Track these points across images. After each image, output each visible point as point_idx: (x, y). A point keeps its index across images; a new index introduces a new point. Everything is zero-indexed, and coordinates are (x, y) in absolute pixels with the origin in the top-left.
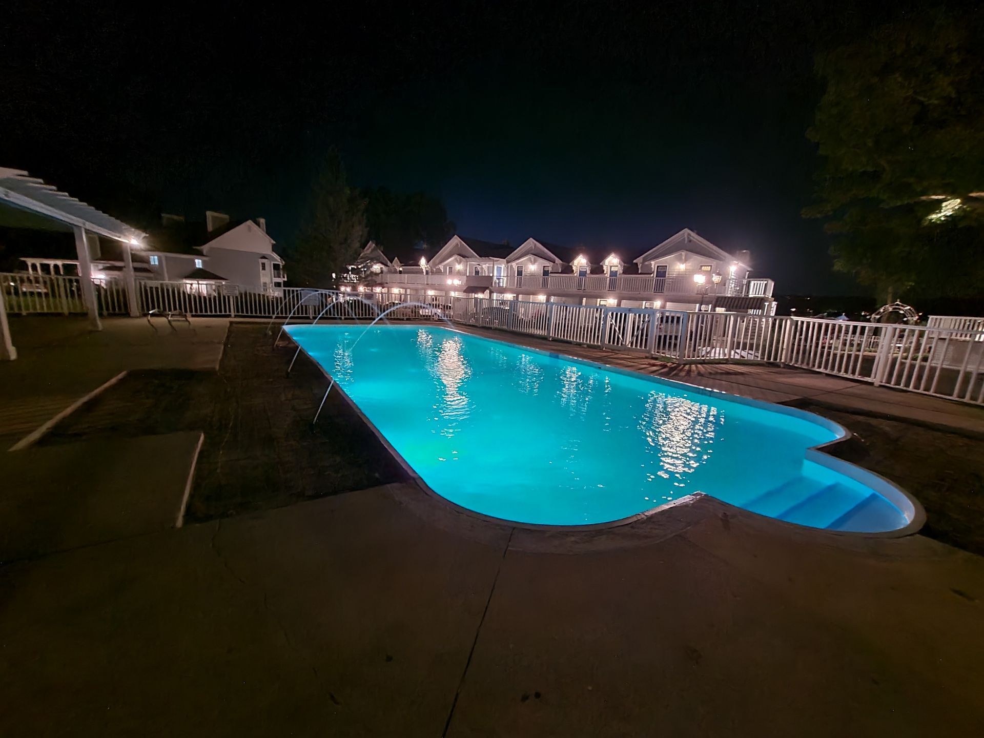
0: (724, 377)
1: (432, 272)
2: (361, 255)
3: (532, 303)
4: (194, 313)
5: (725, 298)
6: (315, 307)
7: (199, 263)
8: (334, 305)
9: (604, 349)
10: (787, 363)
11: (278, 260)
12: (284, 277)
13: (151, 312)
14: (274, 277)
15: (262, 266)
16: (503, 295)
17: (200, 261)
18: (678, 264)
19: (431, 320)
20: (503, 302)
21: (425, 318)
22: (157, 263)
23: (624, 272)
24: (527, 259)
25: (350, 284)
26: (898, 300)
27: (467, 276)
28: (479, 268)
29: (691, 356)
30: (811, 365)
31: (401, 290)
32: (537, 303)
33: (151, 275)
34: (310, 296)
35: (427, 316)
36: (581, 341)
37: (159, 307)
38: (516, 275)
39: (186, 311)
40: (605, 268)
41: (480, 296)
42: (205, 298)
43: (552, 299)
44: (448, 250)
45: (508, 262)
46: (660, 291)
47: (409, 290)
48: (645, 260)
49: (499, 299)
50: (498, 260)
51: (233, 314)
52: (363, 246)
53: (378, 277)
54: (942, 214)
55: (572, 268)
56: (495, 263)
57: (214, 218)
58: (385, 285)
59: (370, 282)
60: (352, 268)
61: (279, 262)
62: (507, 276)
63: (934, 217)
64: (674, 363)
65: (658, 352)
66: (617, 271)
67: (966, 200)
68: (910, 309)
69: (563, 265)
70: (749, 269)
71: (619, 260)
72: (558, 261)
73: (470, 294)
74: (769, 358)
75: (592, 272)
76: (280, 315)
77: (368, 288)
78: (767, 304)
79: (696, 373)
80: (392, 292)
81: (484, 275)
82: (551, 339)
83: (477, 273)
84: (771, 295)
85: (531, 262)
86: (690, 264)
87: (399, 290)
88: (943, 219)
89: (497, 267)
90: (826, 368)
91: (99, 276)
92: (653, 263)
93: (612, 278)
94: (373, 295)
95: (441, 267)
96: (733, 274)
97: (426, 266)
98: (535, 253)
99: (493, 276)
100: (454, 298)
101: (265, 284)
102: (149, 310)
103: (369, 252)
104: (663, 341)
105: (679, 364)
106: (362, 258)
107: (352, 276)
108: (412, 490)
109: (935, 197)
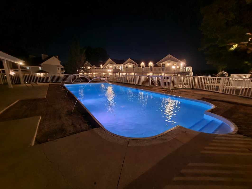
0: (182, 93)
1: (104, 68)
4: (39, 82)
5: (180, 72)
6: (72, 79)
7: (40, 68)
8: (78, 78)
9: (150, 87)
10: (197, 88)
11: (62, 67)
14: (61, 71)
15: (58, 69)
19: (104, 81)
20: (123, 75)
22: (29, 69)
23: (154, 66)
25: (82, 72)
26: (223, 71)
27: (113, 69)
28: (116, 67)
29: (173, 88)
30: (203, 89)
31: (96, 73)
32: (132, 75)
33: (27, 72)
34: (71, 76)
36: (144, 85)
37: (29, 81)
38: (126, 68)
39: (37, 82)
40: (149, 65)
41: (117, 74)
42: (42, 78)
43: (136, 74)
45: (124, 65)
46: (163, 71)
47: (98, 73)
48: (159, 63)
51: (50, 82)
52: (85, 62)
53: (89, 70)
54: (233, 48)
55: (140, 66)
57: (44, 56)
58: (92, 72)
59: (87, 72)
60: (82, 68)
62: (124, 69)
63: (231, 49)
64: (168, 90)
65: (164, 87)
66: (152, 66)
67: (239, 45)
68: (226, 73)
69: (138, 65)
72: (137, 64)
73: (114, 74)
74: (192, 87)
75: (146, 67)
76: (63, 82)
78: (190, 73)
79: (174, 92)
80: (93, 74)
82: (136, 85)
83: (116, 68)
84: (191, 71)
86: (171, 64)
88: (233, 49)
89: (121, 66)
90: (207, 89)
91: (12, 73)
92: (161, 64)
93: (151, 68)
94: (88, 75)
95: (106, 67)
96: (182, 66)
97: (102, 67)
98: (130, 62)
99: (120, 69)
100: (110, 75)
101: (59, 73)
102: (26, 82)
103: (87, 63)
104: (165, 84)
105: (170, 90)
106: (85, 65)
107: (82, 70)
108: (101, 130)
109: (231, 44)
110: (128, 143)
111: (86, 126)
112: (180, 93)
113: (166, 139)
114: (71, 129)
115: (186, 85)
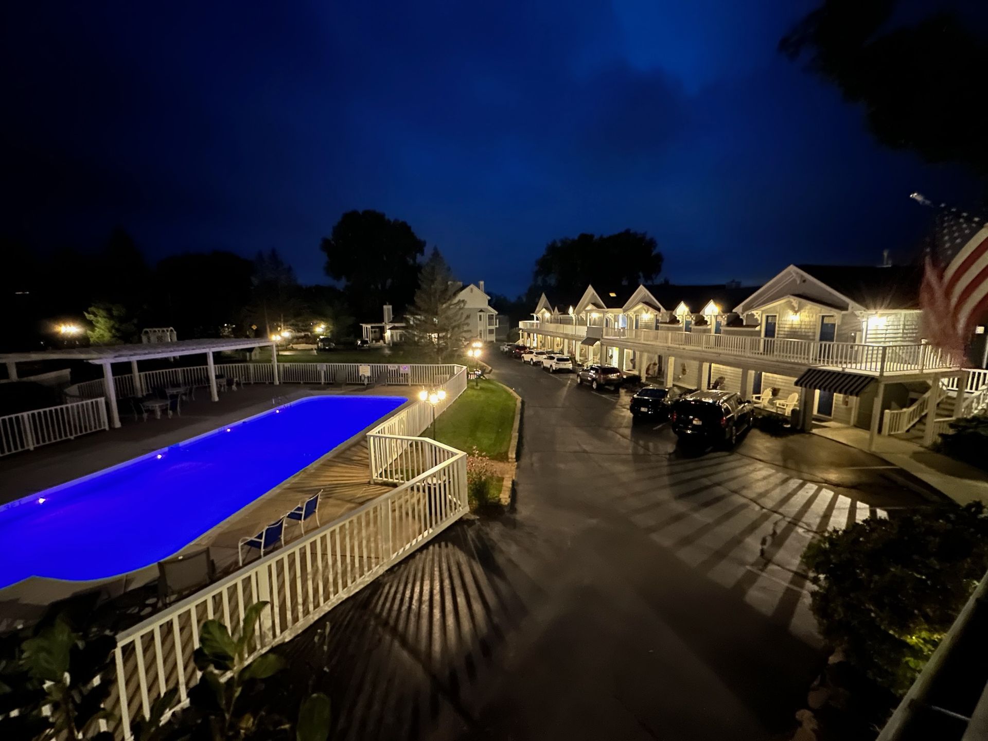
12: (496, 325)
18: (790, 314)
23: (728, 324)
24: (642, 307)
40: (706, 318)
44: (584, 302)
45: (625, 311)
50: (618, 311)
55: (675, 317)
56: (616, 313)
61: (492, 313)
66: (721, 322)
69: (668, 315)
71: (720, 309)
72: (663, 310)
75: (696, 323)
81: (610, 324)
83: (607, 321)
85: (644, 311)
92: (758, 312)
95: (582, 315)
98: (646, 301)
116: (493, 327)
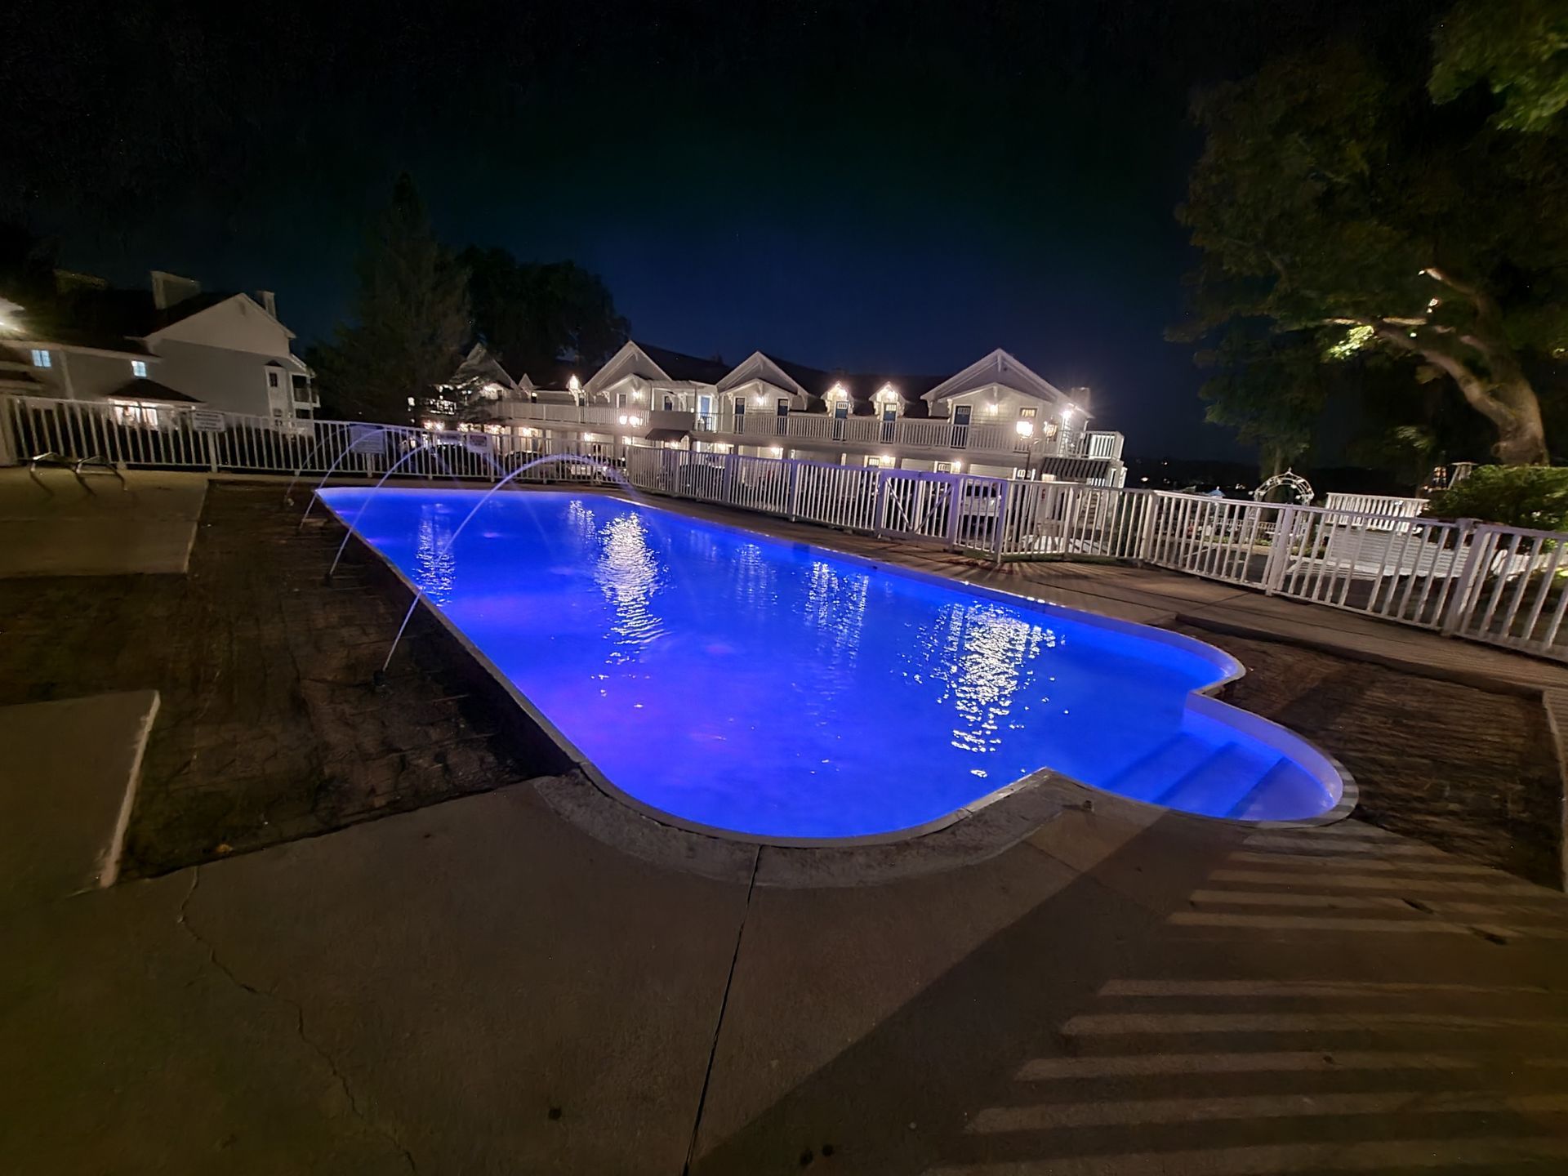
0: (1061, 582)
1: (589, 402)
2: (462, 366)
3: (760, 459)
4: (132, 462)
5: (1056, 459)
6: (377, 456)
7: (139, 367)
8: (413, 457)
9: (879, 537)
10: (1146, 561)
11: (301, 368)
12: (315, 402)
13: (36, 458)
14: (296, 400)
15: (271, 380)
16: (712, 445)
17: (142, 364)
18: (988, 404)
19: (592, 484)
20: (713, 457)
21: (582, 480)
22: (48, 364)
23: (906, 414)
24: (752, 386)
25: (443, 417)
26: (1290, 469)
27: (651, 411)
28: (671, 398)
29: (1012, 549)
30: (1180, 565)
31: (536, 431)
32: (768, 460)
33: (38, 387)
34: (367, 438)
35: (584, 477)
36: (843, 524)
37: (55, 449)
38: (734, 413)
39: (115, 457)
40: (876, 406)
41: (674, 445)
42: (154, 433)
43: (793, 454)
44: (618, 365)
45: (720, 390)
46: (961, 446)
47: (550, 431)
48: (938, 396)
49: (705, 451)
50: (703, 387)
51: (214, 466)
52: (465, 351)
53: (493, 406)
54: (1348, 346)
55: (824, 404)
56: (698, 390)
57: (168, 284)
58: (507, 422)
59: (479, 416)
60: (444, 389)
61: (304, 372)
62: (719, 413)
63: (1337, 349)
64: (987, 560)
65: (962, 543)
66: (894, 413)
67: (1380, 327)
68: (1304, 483)
69: (809, 399)
70: (1089, 416)
71: (897, 395)
72: (801, 391)
73: (657, 442)
74: (1122, 553)
75: (856, 412)
76: (309, 469)
77: (476, 425)
78: (1113, 470)
79: (1020, 576)
80: (520, 435)
81: (680, 410)
82: (794, 520)
83: (668, 406)
84: (1119, 457)
85: (758, 391)
86: (1005, 405)
87: (532, 432)
88: (1348, 353)
89: (702, 398)
90: (1201, 569)
92: (950, 400)
93: (886, 422)
94: (485, 438)
95: (606, 393)
96: (1066, 423)
97: (580, 392)
98: (764, 376)
99: (695, 412)
100: (631, 447)
101: (278, 413)
102: (33, 454)
103: (475, 362)
104: (972, 526)
105: (995, 562)
106: (463, 372)
107: (446, 403)
108: (579, 788)
109: (1339, 321)
110: (756, 869)
111: (482, 760)
112: (1053, 582)
113: (977, 849)
114: (379, 779)
115: (1088, 537)
116: (307, 406)
